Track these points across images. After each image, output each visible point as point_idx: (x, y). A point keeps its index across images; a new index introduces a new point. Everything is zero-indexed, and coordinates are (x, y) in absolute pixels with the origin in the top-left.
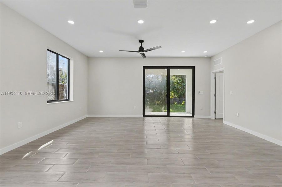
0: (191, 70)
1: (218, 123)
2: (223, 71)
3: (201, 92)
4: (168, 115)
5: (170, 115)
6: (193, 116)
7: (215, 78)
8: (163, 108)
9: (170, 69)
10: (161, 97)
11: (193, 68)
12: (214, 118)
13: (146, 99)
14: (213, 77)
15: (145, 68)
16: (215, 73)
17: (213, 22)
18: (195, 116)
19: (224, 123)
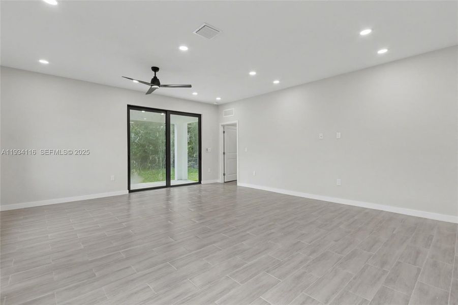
0: (197, 119)
1: (230, 187)
2: (236, 124)
3: (208, 149)
4: (168, 185)
5: (171, 185)
6: (200, 182)
7: (224, 132)
8: (160, 175)
9: (171, 115)
10: (156, 158)
11: (199, 116)
12: (223, 182)
13: (132, 161)
14: (221, 130)
15: (130, 107)
16: (224, 126)
17: (253, 73)
18: (202, 182)
19: (238, 185)
